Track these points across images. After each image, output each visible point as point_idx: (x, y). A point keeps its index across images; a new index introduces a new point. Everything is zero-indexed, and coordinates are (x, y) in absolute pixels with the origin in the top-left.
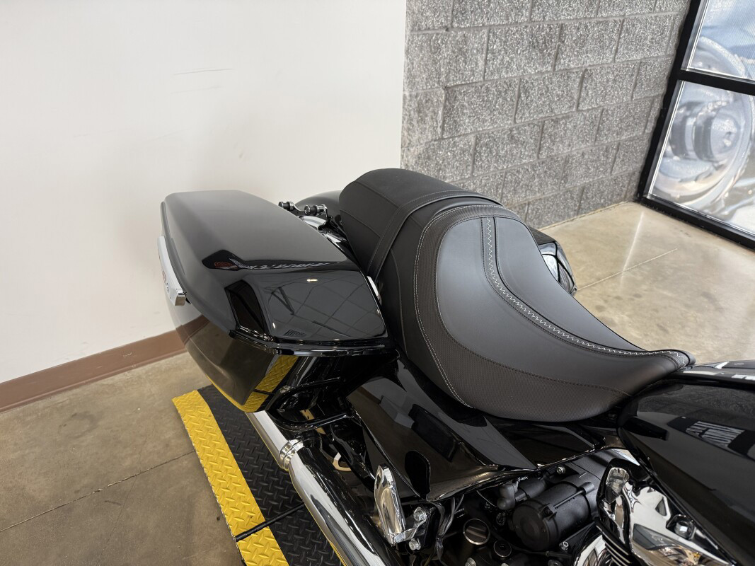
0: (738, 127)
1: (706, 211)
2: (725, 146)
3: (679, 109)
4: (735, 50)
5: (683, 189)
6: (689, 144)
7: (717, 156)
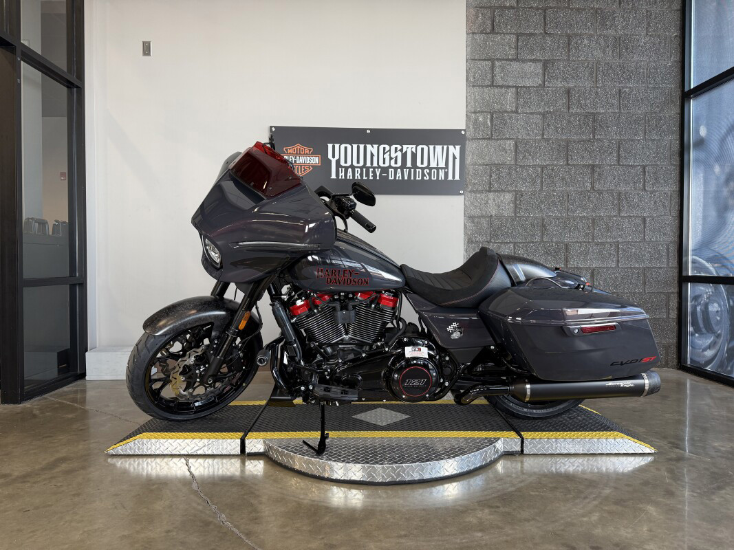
0: (720, 306)
1: (719, 370)
2: (717, 320)
3: (691, 302)
4: (708, 260)
5: (704, 356)
6: (701, 325)
7: (716, 328)
